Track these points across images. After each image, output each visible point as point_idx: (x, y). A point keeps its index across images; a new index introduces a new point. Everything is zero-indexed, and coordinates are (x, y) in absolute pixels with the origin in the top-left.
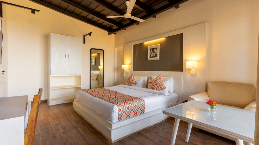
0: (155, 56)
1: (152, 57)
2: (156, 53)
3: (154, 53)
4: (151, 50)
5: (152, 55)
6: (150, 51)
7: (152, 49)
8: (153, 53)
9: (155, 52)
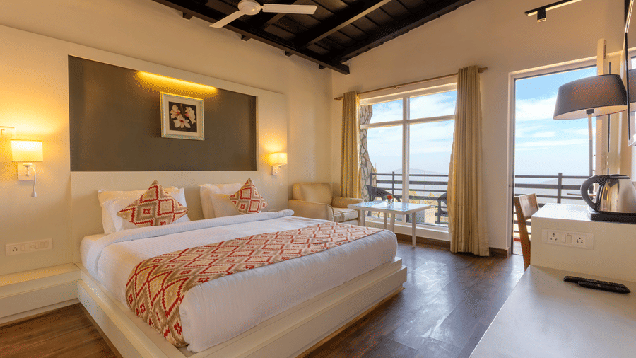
0: (189, 127)
1: (179, 129)
2: (193, 121)
3: (187, 118)
4: (175, 108)
5: (177, 124)
6: (171, 109)
7: (178, 105)
8: (180, 117)
9: (188, 115)
